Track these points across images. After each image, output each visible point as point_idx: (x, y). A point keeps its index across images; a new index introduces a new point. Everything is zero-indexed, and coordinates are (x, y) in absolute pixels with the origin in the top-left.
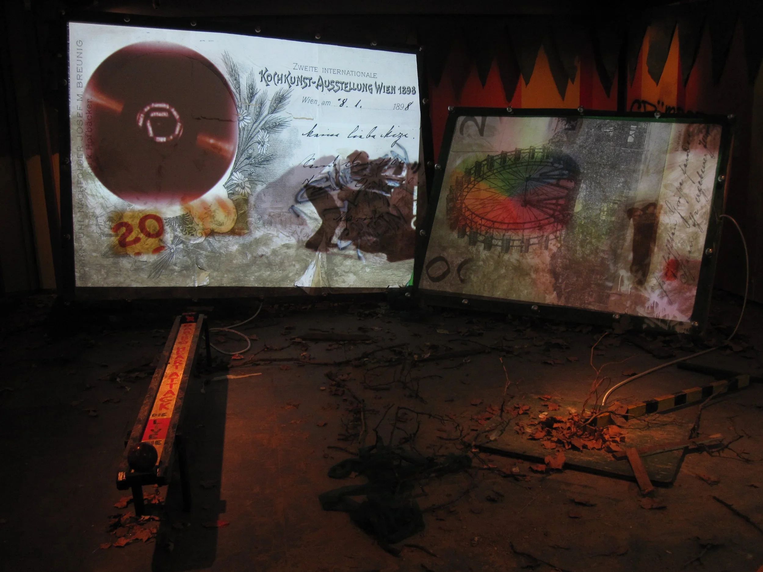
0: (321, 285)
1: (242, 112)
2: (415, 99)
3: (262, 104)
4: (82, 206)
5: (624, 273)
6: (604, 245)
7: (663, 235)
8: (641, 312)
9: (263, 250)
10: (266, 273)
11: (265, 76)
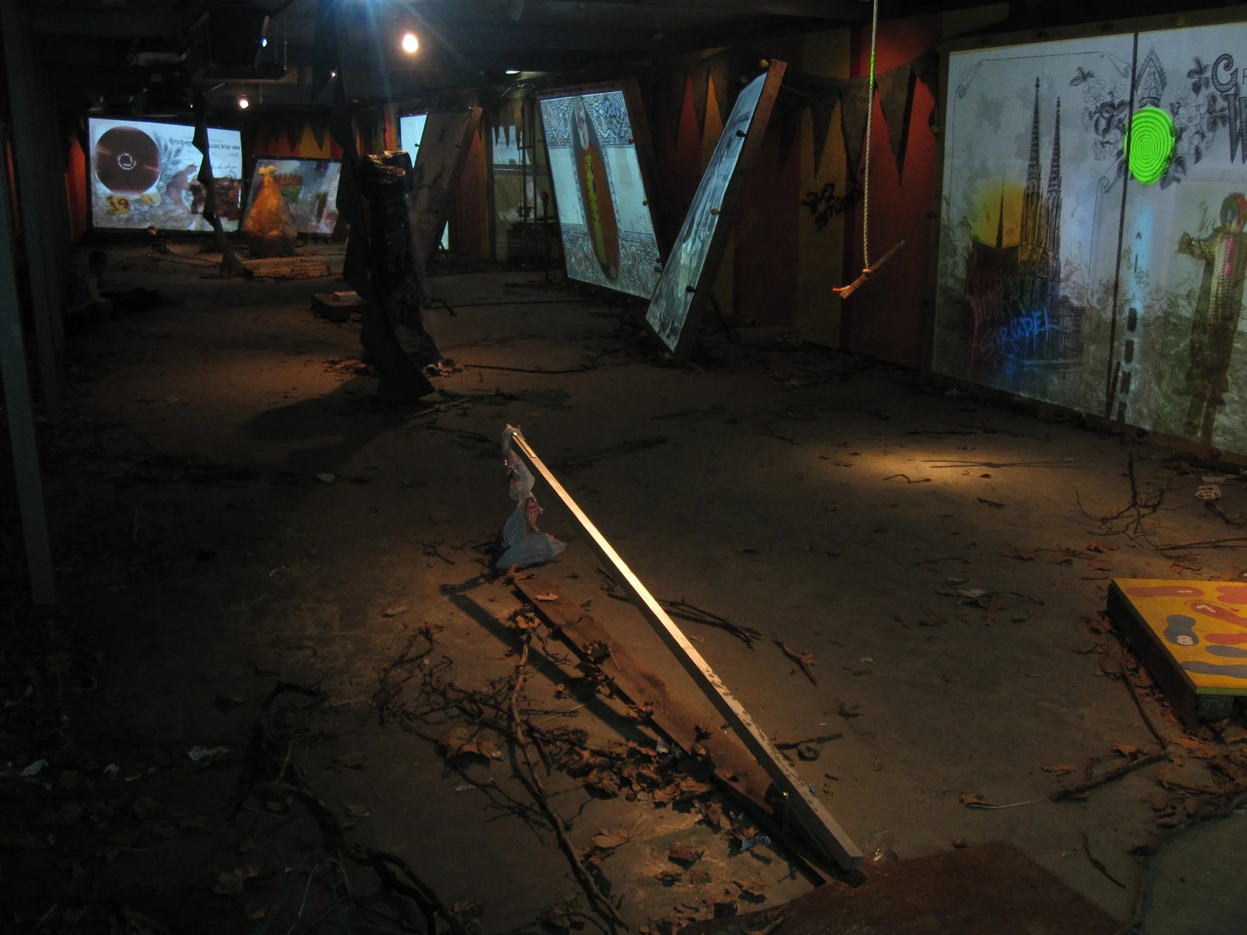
0: (199, 229)
1: (162, 156)
2: (240, 152)
3: (170, 153)
4: (95, 194)
5: (313, 218)
6: (308, 209)
7: (328, 204)
8: (318, 231)
9: (173, 214)
10: (175, 224)
11: (171, 141)
